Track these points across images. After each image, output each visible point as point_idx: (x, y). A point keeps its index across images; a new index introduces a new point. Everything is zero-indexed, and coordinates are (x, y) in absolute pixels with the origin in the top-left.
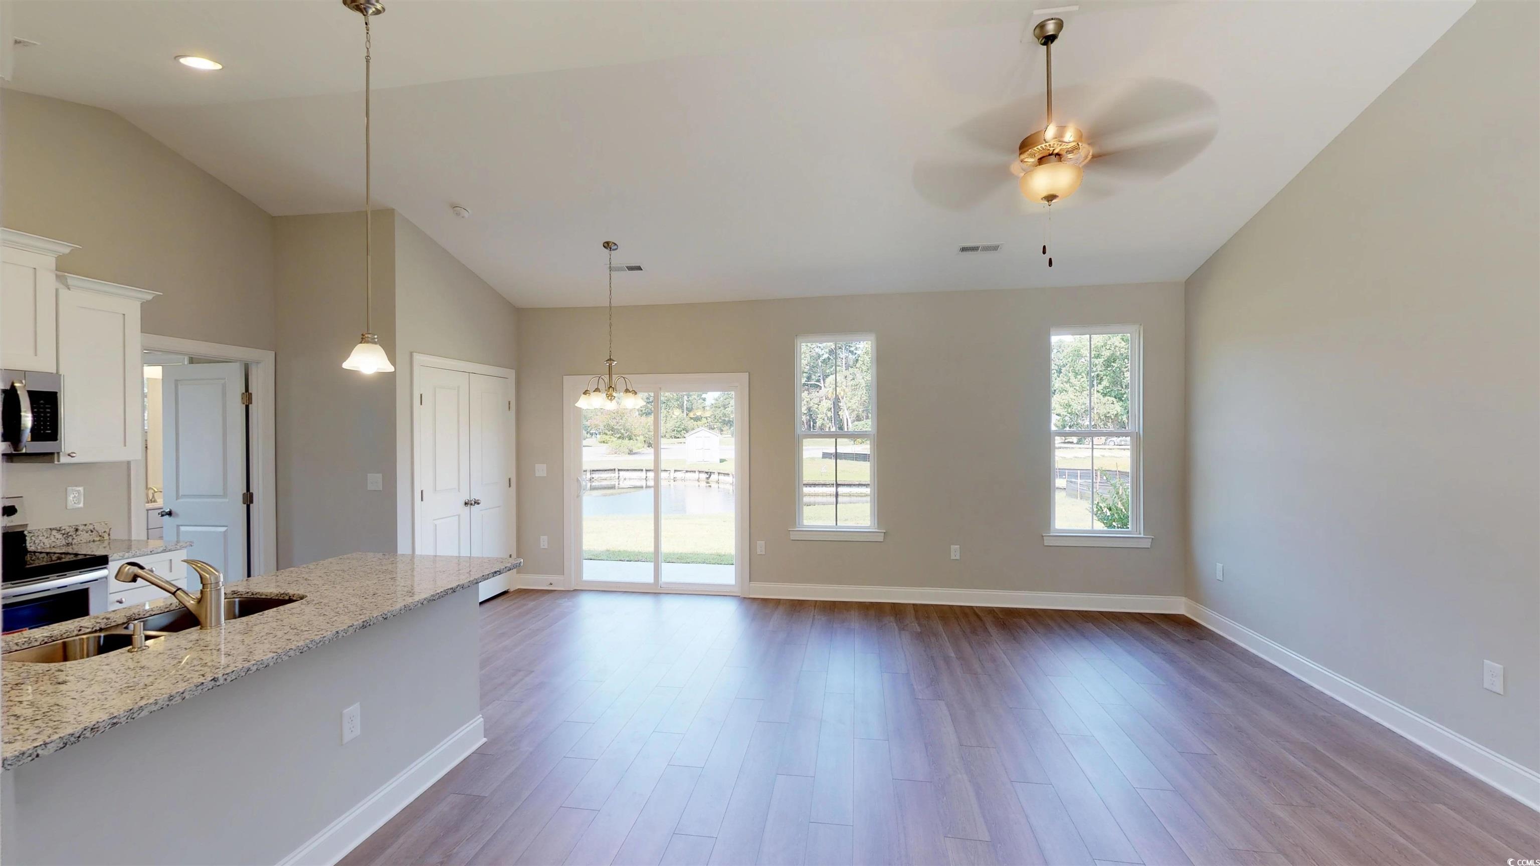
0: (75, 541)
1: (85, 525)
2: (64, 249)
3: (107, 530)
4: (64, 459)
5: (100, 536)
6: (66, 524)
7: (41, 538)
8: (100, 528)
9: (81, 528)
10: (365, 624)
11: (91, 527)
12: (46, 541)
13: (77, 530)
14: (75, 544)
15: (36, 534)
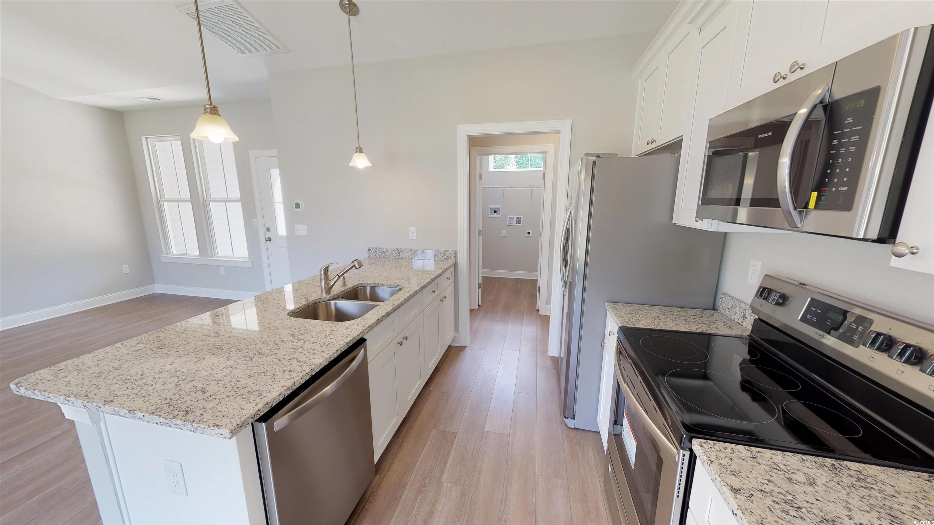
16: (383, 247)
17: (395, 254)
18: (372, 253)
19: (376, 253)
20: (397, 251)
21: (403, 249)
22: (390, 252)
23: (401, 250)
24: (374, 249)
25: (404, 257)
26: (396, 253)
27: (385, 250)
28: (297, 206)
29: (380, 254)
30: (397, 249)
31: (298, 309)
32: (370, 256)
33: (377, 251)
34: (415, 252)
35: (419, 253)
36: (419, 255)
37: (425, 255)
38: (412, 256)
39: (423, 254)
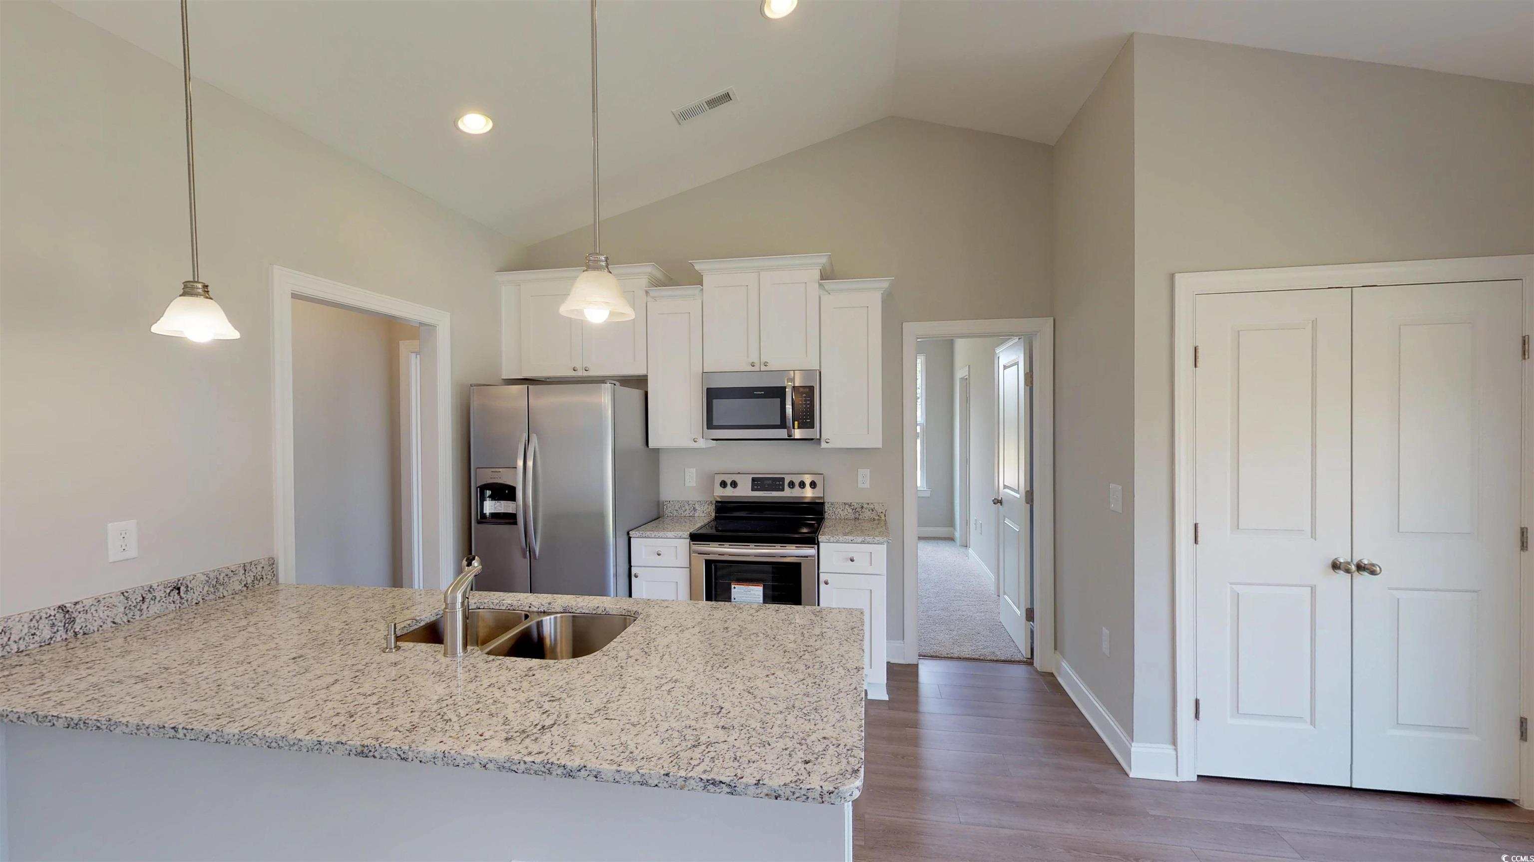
0: (861, 517)
1: (868, 504)
2: (823, 260)
3: (884, 512)
4: (824, 445)
5: (879, 516)
6: (855, 499)
7: (839, 510)
8: (879, 509)
9: (865, 506)
10: (365, 750)
11: (872, 506)
12: (841, 512)
13: (862, 507)
14: (861, 519)
15: (836, 506)
20: (60, 616)
21: (85, 604)
23: (77, 607)
30: (62, 608)
34: (144, 596)
35: (159, 594)
36: (159, 601)
37: (182, 594)
38: (130, 615)
39: (176, 594)
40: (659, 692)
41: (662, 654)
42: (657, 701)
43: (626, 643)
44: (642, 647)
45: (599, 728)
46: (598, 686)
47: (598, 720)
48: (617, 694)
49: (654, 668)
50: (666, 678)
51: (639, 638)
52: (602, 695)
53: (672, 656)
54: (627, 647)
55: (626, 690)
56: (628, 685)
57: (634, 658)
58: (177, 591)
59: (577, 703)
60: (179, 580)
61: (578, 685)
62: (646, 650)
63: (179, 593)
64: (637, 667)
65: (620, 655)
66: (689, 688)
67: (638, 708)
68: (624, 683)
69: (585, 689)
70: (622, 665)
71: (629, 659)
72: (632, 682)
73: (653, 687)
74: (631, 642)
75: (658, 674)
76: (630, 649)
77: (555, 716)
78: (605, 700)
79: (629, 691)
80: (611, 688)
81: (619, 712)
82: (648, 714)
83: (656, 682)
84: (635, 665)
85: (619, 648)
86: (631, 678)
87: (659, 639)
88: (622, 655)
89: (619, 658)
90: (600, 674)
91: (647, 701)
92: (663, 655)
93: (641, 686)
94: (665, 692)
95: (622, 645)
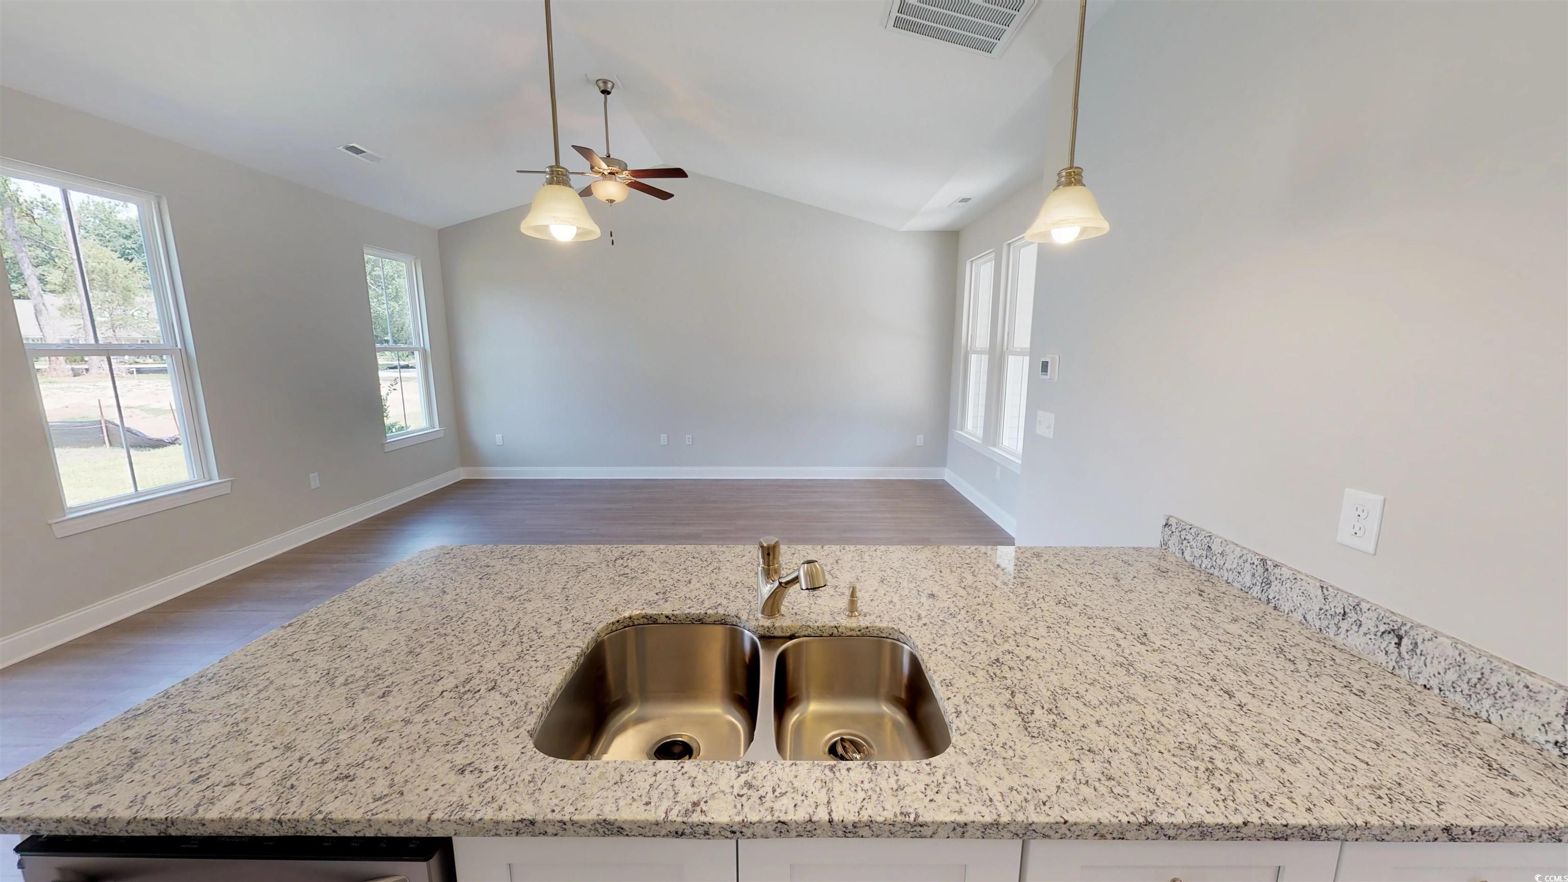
16: (1214, 532)
17: (1249, 575)
18: (1174, 539)
19: (1185, 542)
20: (1260, 569)
21: (1287, 573)
22: (1232, 562)
23: (1277, 571)
24: (1183, 527)
25: (1286, 607)
26: (1253, 575)
27: (1216, 548)
28: (1045, 366)
29: (1197, 552)
30: (1264, 561)
31: (667, 617)
32: (1165, 544)
33: (1190, 537)
34: (1347, 610)
35: (1369, 623)
36: (1365, 634)
37: (1403, 648)
38: (1325, 623)
39: (1393, 643)
40: (531, 587)
41: (516, 631)
42: (534, 579)
43: (563, 646)
44: (540, 641)
45: (582, 561)
46: (589, 589)
47: (583, 565)
48: (570, 582)
49: (530, 611)
50: (520, 601)
51: (541, 657)
52: (583, 581)
53: (503, 628)
54: (561, 638)
55: (562, 587)
56: (559, 591)
57: (552, 622)
58: (1396, 640)
59: (603, 574)
60: (1404, 624)
61: (608, 587)
62: (535, 636)
63: (1398, 644)
64: (549, 610)
65: (570, 626)
66: (501, 592)
67: (552, 574)
68: (563, 593)
69: (600, 585)
70: (567, 612)
71: (557, 620)
72: (556, 594)
73: (535, 590)
74: (554, 648)
75: (527, 605)
76: (557, 635)
77: (617, 565)
78: (580, 578)
79: (560, 586)
80: (576, 587)
81: (567, 571)
82: (544, 570)
83: (532, 595)
84: (551, 613)
85: (571, 635)
86: (556, 598)
87: (512, 658)
88: (566, 626)
89: (571, 621)
90: (589, 599)
91: (543, 580)
92: (514, 629)
93: (547, 591)
94: (525, 587)
95: (568, 642)
